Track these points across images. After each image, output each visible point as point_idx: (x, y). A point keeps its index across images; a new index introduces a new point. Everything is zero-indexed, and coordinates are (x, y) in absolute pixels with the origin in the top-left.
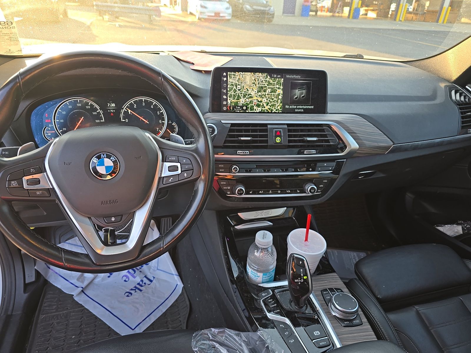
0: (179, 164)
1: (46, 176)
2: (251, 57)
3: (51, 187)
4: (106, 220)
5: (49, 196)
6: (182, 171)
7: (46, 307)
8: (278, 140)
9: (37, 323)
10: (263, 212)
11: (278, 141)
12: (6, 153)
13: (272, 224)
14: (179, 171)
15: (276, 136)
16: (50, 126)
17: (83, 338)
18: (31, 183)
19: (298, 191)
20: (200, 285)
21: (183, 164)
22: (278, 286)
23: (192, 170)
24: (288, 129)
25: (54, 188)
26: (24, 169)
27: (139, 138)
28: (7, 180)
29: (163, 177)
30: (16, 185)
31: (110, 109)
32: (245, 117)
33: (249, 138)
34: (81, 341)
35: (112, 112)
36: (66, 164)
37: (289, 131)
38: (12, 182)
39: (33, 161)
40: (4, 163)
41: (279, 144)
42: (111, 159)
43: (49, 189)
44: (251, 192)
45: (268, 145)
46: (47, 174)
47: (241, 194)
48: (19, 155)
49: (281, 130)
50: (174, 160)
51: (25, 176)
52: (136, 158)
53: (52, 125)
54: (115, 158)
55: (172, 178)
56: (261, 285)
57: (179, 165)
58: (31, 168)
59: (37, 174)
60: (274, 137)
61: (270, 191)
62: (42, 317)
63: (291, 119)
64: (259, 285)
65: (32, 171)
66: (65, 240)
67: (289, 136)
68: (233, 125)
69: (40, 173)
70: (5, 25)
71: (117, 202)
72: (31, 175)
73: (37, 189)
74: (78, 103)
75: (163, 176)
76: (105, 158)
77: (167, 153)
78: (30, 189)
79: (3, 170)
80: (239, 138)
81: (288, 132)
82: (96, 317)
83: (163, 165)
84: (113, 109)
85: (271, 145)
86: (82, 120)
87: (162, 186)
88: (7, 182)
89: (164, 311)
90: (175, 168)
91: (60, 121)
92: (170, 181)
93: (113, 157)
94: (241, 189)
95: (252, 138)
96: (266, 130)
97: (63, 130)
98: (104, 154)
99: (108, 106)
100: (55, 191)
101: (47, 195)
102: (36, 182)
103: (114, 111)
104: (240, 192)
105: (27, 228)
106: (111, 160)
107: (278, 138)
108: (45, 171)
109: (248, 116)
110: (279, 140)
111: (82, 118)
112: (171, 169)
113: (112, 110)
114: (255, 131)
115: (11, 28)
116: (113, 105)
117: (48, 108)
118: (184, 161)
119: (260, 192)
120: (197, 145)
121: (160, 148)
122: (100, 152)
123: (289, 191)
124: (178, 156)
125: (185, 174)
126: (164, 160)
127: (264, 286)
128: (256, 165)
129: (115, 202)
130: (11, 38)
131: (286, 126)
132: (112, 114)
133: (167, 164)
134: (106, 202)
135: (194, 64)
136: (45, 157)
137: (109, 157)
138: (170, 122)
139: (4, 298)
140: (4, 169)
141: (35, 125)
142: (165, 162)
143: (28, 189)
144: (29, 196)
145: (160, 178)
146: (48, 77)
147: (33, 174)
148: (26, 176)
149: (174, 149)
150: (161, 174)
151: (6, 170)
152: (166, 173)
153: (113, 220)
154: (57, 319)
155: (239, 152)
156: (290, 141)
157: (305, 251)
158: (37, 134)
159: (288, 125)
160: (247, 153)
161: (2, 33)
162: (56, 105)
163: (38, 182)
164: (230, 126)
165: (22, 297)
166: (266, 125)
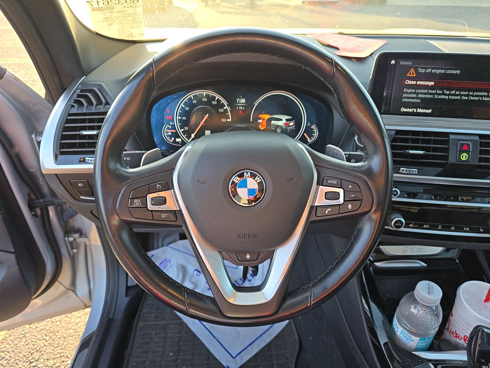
0: (343, 190)
1: (173, 194)
2: (410, 40)
3: (178, 209)
4: (240, 257)
5: (174, 220)
6: (344, 201)
7: (145, 313)
8: (464, 157)
9: (136, 330)
10: (415, 247)
11: (464, 159)
12: (128, 159)
13: (426, 265)
14: (341, 200)
15: (462, 152)
16: (171, 124)
17: (181, 357)
18: (156, 203)
19: (482, 230)
20: (315, 321)
21: (347, 191)
22: (441, 360)
23: (361, 201)
24: (480, 142)
25: (181, 210)
26: (149, 185)
27: (293, 151)
28: (130, 198)
29: (317, 206)
30: (139, 204)
31: (239, 106)
32: (416, 122)
33: (422, 152)
34: (179, 361)
35: (241, 109)
36: (200, 183)
37: (482, 144)
38: (136, 201)
39: (160, 174)
40: (128, 175)
41: (465, 163)
42: (256, 179)
43: (175, 210)
44: (411, 225)
45: (447, 163)
46: (174, 191)
47: (400, 227)
48: (143, 165)
49: (470, 143)
50: (334, 184)
51: (149, 193)
52: (287, 180)
53: (173, 123)
54: (260, 179)
55: (329, 209)
56: (417, 353)
57: (341, 191)
58: (157, 184)
59: (164, 191)
60: (458, 152)
61: (440, 226)
62: (141, 324)
63: (486, 127)
64: (413, 352)
65: (158, 187)
66: (168, 243)
67: (481, 152)
68: (398, 132)
69: (166, 190)
70: (131, 3)
71: (257, 236)
72: (157, 192)
73: (162, 210)
74: (204, 97)
75: (316, 204)
76: (248, 177)
77: (326, 173)
78: (155, 210)
79: (125, 185)
80: (407, 151)
81: (480, 147)
82: (195, 336)
83: (317, 189)
84: (243, 106)
85: (451, 163)
86: (207, 119)
87: (313, 218)
88: (130, 199)
89: (268, 340)
90: (336, 196)
91: (182, 117)
92: (327, 212)
93: (259, 177)
94: (400, 220)
95: (425, 152)
96: (447, 142)
97: (185, 129)
98: (247, 173)
99: (238, 102)
100: (182, 214)
101: (173, 218)
102: (161, 202)
103: (244, 108)
104: (398, 224)
105: (147, 258)
106: (256, 181)
107: (465, 154)
108: (173, 187)
109: (421, 121)
110: (466, 158)
111: (206, 115)
112: (329, 196)
113: (241, 107)
114: (428, 142)
115: (137, 6)
116: (243, 101)
117: (171, 101)
118: (350, 187)
119: (425, 226)
120: (369, 163)
121: (316, 165)
122: (243, 170)
123: (468, 229)
124: (341, 179)
125: (350, 205)
126: (319, 183)
127: (421, 356)
128: (423, 189)
129: (255, 236)
130: (134, 19)
131: (477, 138)
132: (241, 111)
133: (324, 189)
134: (244, 235)
135: (339, 50)
136: (174, 169)
137: (253, 176)
138: (309, 124)
139: (107, 300)
140: (127, 183)
141: (156, 122)
142: (321, 185)
143: (152, 210)
144: (153, 219)
145: (312, 207)
146: (186, 65)
147: (159, 192)
148: (151, 193)
149: (336, 168)
150: (314, 201)
151: (128, 185)
152: (321, 201)
153: (248, 258)
154: (156, 330)
155: (403, 170)
156: (481, 160)
157: (486, 317)
158: (157, 133)
159: (481, 136)
160: (415, 172)
161: (127, 13)
162: (179, 99)
163: (163, 201)
164: (394, 134)
165: (123, 301)
166: (447, 134)
